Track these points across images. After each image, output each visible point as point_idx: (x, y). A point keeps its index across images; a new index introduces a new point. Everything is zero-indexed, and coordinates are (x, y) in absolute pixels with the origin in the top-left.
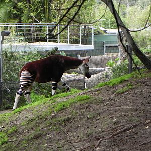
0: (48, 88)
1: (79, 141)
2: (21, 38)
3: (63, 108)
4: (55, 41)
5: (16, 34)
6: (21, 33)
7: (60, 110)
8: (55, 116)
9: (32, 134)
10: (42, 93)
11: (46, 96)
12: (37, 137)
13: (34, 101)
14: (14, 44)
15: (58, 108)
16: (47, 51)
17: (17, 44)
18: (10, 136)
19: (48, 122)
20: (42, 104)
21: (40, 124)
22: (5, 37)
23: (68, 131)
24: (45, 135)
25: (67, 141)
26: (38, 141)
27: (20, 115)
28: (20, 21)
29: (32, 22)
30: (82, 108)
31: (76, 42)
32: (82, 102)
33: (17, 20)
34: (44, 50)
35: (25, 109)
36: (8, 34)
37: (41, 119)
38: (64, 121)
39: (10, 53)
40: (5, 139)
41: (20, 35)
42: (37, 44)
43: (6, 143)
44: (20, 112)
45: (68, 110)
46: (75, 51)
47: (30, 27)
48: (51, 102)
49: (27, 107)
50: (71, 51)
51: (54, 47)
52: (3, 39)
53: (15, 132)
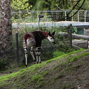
0: (66, 48)
1: (85, 80)
2: (50, 19)
3: (76, 60)
4: (70, 21)
5: (47, 16)
6: (50, 16)
7: (74, 61)
8: (71, 65)
9: (57, 75)
10: (63, 51)
11: (65, 53)
12: (60, 77)
13: (59, 56)
14: (46, 23)
15: (72, 60)
16: (65, 26)
17: (48, 23)
18: (44, 76)
19: (67, 68)
20: (63, 57)
21: (62, 69)
22: (41, 19)
23: (79, 74)
24: (65, 76)
25: (78, 79)
26: (61, 79)
27: (50, 64)
28: (50, 9)
29: (56, 9)
30: (86, 60)
31: (83, 21)
32: (87, 56)
33: (48, 8)
34: (64, 26)
35: (53, 60)
36: (43, 17)
37: (62, 66)
38: (76, 67)
39: (44, 27)
40: (42, 78)
41: (50, 17)
42: (60, 22)
43: (42, 80)
44: (50, 62)
45: (78, 61)
46: (82, 26)
47: (55, 12)
48: (68, 56)
49: (54, 59)
50: (80, 26)
51: (69, 24)
52: (40, 20)
53: (47, 74)
